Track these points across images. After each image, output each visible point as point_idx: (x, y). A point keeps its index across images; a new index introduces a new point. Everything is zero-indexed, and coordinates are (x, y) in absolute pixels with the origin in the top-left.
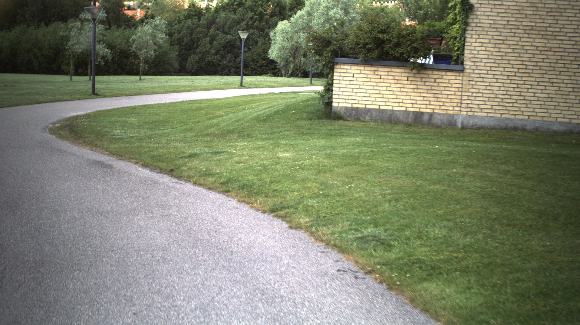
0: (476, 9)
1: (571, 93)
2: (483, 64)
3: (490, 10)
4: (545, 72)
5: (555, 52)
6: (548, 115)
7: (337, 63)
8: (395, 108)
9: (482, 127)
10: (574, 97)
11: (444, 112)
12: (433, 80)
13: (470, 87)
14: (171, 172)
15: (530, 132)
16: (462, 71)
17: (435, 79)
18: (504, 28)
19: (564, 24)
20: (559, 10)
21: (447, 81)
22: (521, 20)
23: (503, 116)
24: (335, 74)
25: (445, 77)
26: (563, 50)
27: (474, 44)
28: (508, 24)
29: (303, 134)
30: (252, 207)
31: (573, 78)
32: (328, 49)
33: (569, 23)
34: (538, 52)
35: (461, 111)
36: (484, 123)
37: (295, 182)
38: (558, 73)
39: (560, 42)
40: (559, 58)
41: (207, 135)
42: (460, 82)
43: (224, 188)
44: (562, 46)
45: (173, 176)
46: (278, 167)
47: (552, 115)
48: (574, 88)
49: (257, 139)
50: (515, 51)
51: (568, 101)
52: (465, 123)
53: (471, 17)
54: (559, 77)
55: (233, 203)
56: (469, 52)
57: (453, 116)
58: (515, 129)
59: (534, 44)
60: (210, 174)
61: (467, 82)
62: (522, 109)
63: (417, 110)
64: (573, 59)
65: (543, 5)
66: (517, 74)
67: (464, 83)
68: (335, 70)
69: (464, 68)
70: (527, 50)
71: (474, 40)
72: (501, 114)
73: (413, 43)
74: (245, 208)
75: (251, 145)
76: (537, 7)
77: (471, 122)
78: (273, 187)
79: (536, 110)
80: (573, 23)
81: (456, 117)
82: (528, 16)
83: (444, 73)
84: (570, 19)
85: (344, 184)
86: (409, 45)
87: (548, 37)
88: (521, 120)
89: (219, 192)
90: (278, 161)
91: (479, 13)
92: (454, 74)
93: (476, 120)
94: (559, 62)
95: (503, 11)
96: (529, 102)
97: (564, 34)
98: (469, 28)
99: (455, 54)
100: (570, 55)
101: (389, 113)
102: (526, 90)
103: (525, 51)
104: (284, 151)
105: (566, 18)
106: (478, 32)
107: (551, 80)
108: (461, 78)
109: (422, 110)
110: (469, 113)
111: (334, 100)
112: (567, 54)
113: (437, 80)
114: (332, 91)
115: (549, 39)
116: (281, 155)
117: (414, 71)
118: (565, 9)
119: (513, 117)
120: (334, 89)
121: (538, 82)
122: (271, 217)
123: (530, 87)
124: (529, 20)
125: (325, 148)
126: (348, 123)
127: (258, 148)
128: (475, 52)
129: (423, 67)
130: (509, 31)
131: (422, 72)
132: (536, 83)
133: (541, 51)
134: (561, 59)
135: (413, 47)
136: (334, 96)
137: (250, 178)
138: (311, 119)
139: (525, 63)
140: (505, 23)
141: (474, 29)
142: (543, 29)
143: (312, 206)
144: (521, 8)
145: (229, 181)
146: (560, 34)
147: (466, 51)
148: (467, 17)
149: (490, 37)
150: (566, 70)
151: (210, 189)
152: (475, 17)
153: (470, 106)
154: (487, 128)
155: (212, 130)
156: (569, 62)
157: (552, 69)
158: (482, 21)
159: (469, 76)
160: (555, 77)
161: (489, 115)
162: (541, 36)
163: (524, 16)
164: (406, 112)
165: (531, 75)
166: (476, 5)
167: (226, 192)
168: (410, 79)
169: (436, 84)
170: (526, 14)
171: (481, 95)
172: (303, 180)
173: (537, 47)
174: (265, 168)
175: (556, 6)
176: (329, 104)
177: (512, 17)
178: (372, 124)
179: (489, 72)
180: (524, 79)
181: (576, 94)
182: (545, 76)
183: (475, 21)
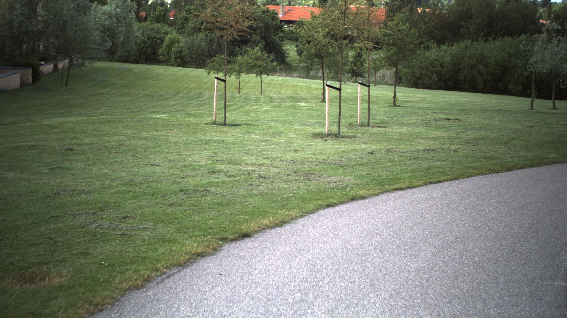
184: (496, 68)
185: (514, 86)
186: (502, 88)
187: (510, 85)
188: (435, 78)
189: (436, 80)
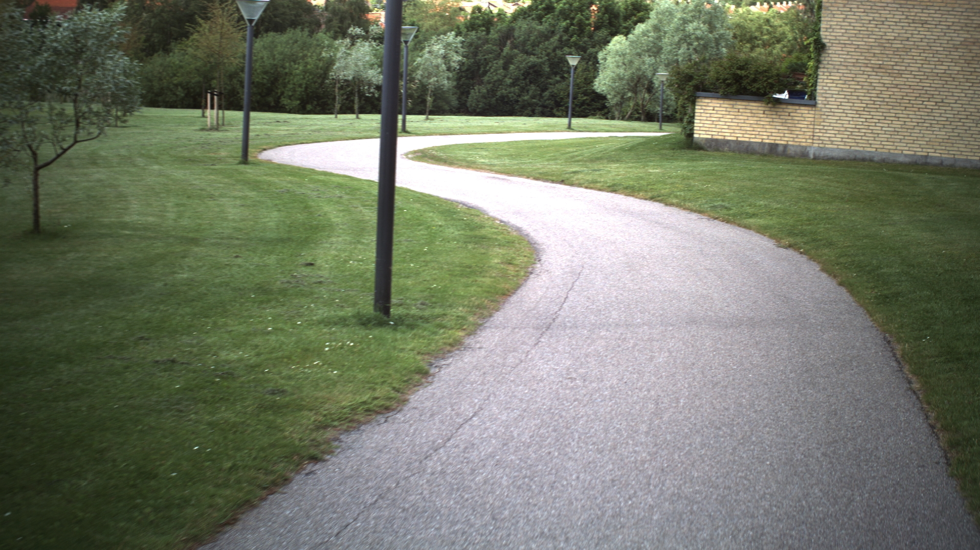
0: (827, 48)
1: (916, 128)
2: (833, 99)
3: (840, 49)
4: (891, 107)
5: (901, 89)
6: (894, 148)
7: (699, 97)
8: (752, 140)
9: (833, 158)
10: (918, 131)
11: (797, 144)
12: (787, 114)
13: (822, 120)
14: (562, 182)
15: (877, 162)
16: (814, 105)
17: (789, 113)
18: (853, 66)
19: (909, 63)
20: (904, 50)
21: (800, 115)
22: (869, 58)
23: (852, 148)
24: (697, 107)
25: (798, 111)
26: (908, 87)
27: (825, 81)
28: (857, 63)
29: (667, 159)
30: (636, 198)
31: (917, 113)
32: (690, 83)
33: (914, 61)
34: (885, 89)
35: (813, 143)
36: (835, 154)
37: (667, 185)
38: (903, 108)
39: (906, 80)
40: (905, 94)
41: (578, 161)
42: (812, 116)
43: (611, 189)
44: (907, 83)
45: (565, 184)
46: (651, 177)
47: (898, 148)
48: (918, 123)
49: (628, 163)
50: (864, 87)
51: (913, 135)
52: (817, 153)
53: (823, 55)
54: (904, 112)
55: (622, 196)
56: (820, 88)
57: (806, 147)
58: (864, 160)
59: (882, 81)
60: (597, 182)
61: (819, 116)
62: (870, 142)
63: (772, 142)
64: (918, 95)
65: (890, 45)
66: (866, 109)
67: (816, 116)
68: (697, 104)
69: (816, 103)
70: (875, 87)
71: (825, 77)
72: (851, 146)
73: (769, 79)
74: (631, 199)
75: (623, 165)
76: (885, 47)
77: (822, 153)
78: (650, 187)
79: (883, 143)
80: (918, 62)
81: (808, 149)
82: (876, 55)
83: (797, 108)
84: (915, 58)
85: (703, 185)
86: (765, 81)
87: (895, 75)
88: (869, 152)
89: (608, 192)
90: (650, 174)
91: (830, 52)
92: (807, 108)
93: (827, 152)
94: (905, 98)
95: (853, 50)
96: (876, 135)
97: (909, 73)
98: (821, 66)
99: (810, 90)
100: (915, 91)
101: (747, 144)
102: (873, 124)
103: (873, 88)
104: (654, 169)
105: (911, 57)
106: (829, 70)
107: (897, 115)
108: (813, 112)
109: (777, 142)
110: (821, 145)
111: (695, 132)
112: (912, 91)
113: (791, 114)
114: (693, 123)
115: (895, 77)
116: (651, 171)
117: (770, 105)
118: (911, 49)
119: (862, 149)
120: (696, 121)
121: (885, 116)
122: (651, 202)
123: (877, 121)
124: (876, 59)
125: (688, 167)
126: (708, 153)
127: (631, 168)
128: (827, 88)
129: (779, 101)
130: (858, 69)
131: (778, 106)
132: (883, 118)
133: (888, 87)
134: (907, 96)
135: (769, 83)
136: (695, 128)
137: (631, 183)
138: (673, 149)
139: (873, 99)
140: (854, 61)
141: (827, 66)
142: (890, 67)
143: (680, 195)
144: (869, 48)
145: (614, 185)
146: (906, 72)
147: (818, 88)
148: (819, 55)
149: (841, 75)
150: (911, 105)
151: (600, 190)
152: (827, 55)
153: (821, 138)
154: (837, 159)
155: (580, 158)
156: (914, 98)
157: (898, 104)
158: (833, 59)
159: (821, 111)
160: (900, 112)
161: (840, 147)
162: (887, 74)
163: (872, 55)
164: (762, 144)
165: (879, 110)
166: (828, 45)
167: (614, 191)
168: (766, 112)
169: (790, 118)
170: (874, 53)
171: (831, 128)
172: (672, 184)
173: (884, 84)
174: (641, 178)
175: (901, 46)
176: (690, 135)
177: (861, 56)
178: (730, 154)
179: (840, 107)
180: (872, 113)
181: (920, 128)
182: (892, 111)
183: (827, 59)
184: (265, 76)
185: (289, 101)
186: (272, 104)
187: (283, 99)
188: (181, 93)
189: (183, 95)
